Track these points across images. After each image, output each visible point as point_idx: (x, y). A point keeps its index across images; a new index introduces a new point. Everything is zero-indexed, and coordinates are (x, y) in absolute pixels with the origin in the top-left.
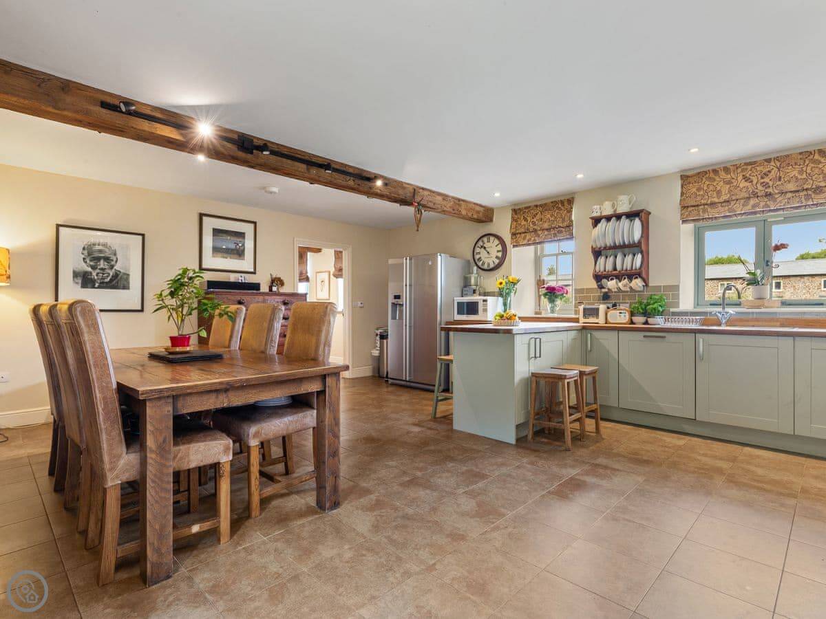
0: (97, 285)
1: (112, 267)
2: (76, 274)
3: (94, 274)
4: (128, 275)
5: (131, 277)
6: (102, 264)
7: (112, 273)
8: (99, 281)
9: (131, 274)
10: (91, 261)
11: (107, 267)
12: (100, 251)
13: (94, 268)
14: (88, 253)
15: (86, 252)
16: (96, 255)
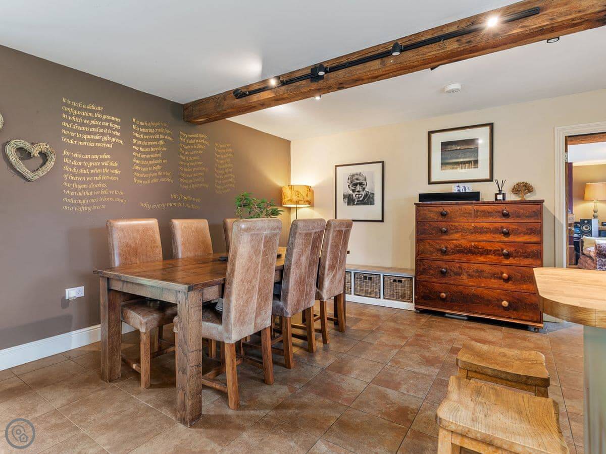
0: (356, 203)
1: (364, 189)
2: (345, 197)
3: (354, 195)
4: (374, 194)
5: (375, 195)
6: (358, 188)
7: (364, 193)
8: (357, 200)
9: (375, 193)
10: (352, 186)
11: (361, 190)
12: (357, 179)
13: (354, 191)
14: (351, 181)
15: (349, 181)
16: (355, 182)
